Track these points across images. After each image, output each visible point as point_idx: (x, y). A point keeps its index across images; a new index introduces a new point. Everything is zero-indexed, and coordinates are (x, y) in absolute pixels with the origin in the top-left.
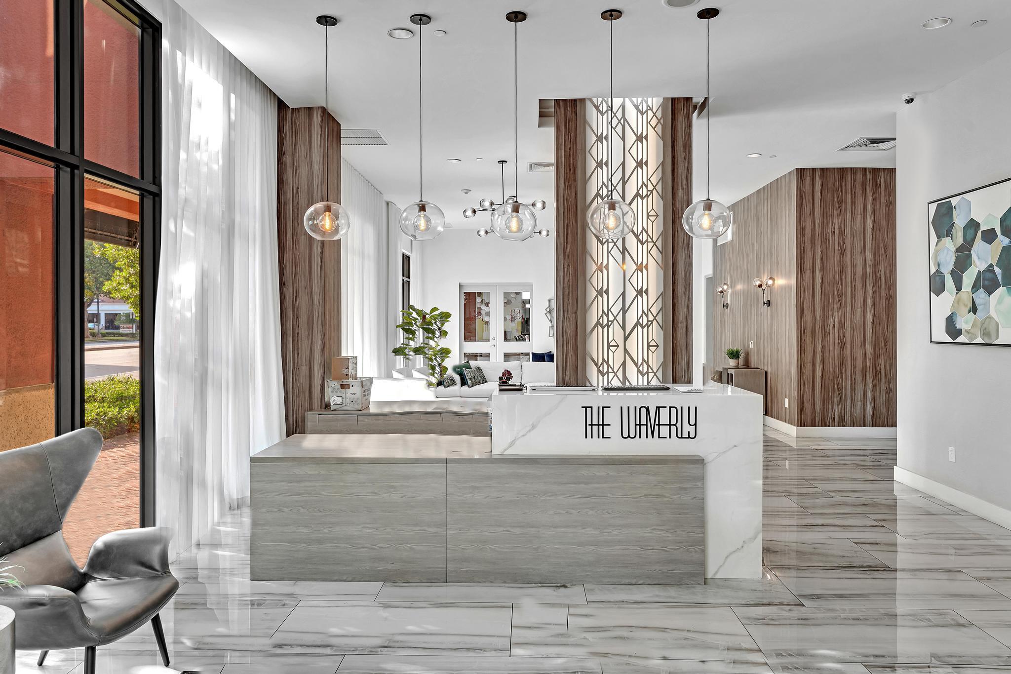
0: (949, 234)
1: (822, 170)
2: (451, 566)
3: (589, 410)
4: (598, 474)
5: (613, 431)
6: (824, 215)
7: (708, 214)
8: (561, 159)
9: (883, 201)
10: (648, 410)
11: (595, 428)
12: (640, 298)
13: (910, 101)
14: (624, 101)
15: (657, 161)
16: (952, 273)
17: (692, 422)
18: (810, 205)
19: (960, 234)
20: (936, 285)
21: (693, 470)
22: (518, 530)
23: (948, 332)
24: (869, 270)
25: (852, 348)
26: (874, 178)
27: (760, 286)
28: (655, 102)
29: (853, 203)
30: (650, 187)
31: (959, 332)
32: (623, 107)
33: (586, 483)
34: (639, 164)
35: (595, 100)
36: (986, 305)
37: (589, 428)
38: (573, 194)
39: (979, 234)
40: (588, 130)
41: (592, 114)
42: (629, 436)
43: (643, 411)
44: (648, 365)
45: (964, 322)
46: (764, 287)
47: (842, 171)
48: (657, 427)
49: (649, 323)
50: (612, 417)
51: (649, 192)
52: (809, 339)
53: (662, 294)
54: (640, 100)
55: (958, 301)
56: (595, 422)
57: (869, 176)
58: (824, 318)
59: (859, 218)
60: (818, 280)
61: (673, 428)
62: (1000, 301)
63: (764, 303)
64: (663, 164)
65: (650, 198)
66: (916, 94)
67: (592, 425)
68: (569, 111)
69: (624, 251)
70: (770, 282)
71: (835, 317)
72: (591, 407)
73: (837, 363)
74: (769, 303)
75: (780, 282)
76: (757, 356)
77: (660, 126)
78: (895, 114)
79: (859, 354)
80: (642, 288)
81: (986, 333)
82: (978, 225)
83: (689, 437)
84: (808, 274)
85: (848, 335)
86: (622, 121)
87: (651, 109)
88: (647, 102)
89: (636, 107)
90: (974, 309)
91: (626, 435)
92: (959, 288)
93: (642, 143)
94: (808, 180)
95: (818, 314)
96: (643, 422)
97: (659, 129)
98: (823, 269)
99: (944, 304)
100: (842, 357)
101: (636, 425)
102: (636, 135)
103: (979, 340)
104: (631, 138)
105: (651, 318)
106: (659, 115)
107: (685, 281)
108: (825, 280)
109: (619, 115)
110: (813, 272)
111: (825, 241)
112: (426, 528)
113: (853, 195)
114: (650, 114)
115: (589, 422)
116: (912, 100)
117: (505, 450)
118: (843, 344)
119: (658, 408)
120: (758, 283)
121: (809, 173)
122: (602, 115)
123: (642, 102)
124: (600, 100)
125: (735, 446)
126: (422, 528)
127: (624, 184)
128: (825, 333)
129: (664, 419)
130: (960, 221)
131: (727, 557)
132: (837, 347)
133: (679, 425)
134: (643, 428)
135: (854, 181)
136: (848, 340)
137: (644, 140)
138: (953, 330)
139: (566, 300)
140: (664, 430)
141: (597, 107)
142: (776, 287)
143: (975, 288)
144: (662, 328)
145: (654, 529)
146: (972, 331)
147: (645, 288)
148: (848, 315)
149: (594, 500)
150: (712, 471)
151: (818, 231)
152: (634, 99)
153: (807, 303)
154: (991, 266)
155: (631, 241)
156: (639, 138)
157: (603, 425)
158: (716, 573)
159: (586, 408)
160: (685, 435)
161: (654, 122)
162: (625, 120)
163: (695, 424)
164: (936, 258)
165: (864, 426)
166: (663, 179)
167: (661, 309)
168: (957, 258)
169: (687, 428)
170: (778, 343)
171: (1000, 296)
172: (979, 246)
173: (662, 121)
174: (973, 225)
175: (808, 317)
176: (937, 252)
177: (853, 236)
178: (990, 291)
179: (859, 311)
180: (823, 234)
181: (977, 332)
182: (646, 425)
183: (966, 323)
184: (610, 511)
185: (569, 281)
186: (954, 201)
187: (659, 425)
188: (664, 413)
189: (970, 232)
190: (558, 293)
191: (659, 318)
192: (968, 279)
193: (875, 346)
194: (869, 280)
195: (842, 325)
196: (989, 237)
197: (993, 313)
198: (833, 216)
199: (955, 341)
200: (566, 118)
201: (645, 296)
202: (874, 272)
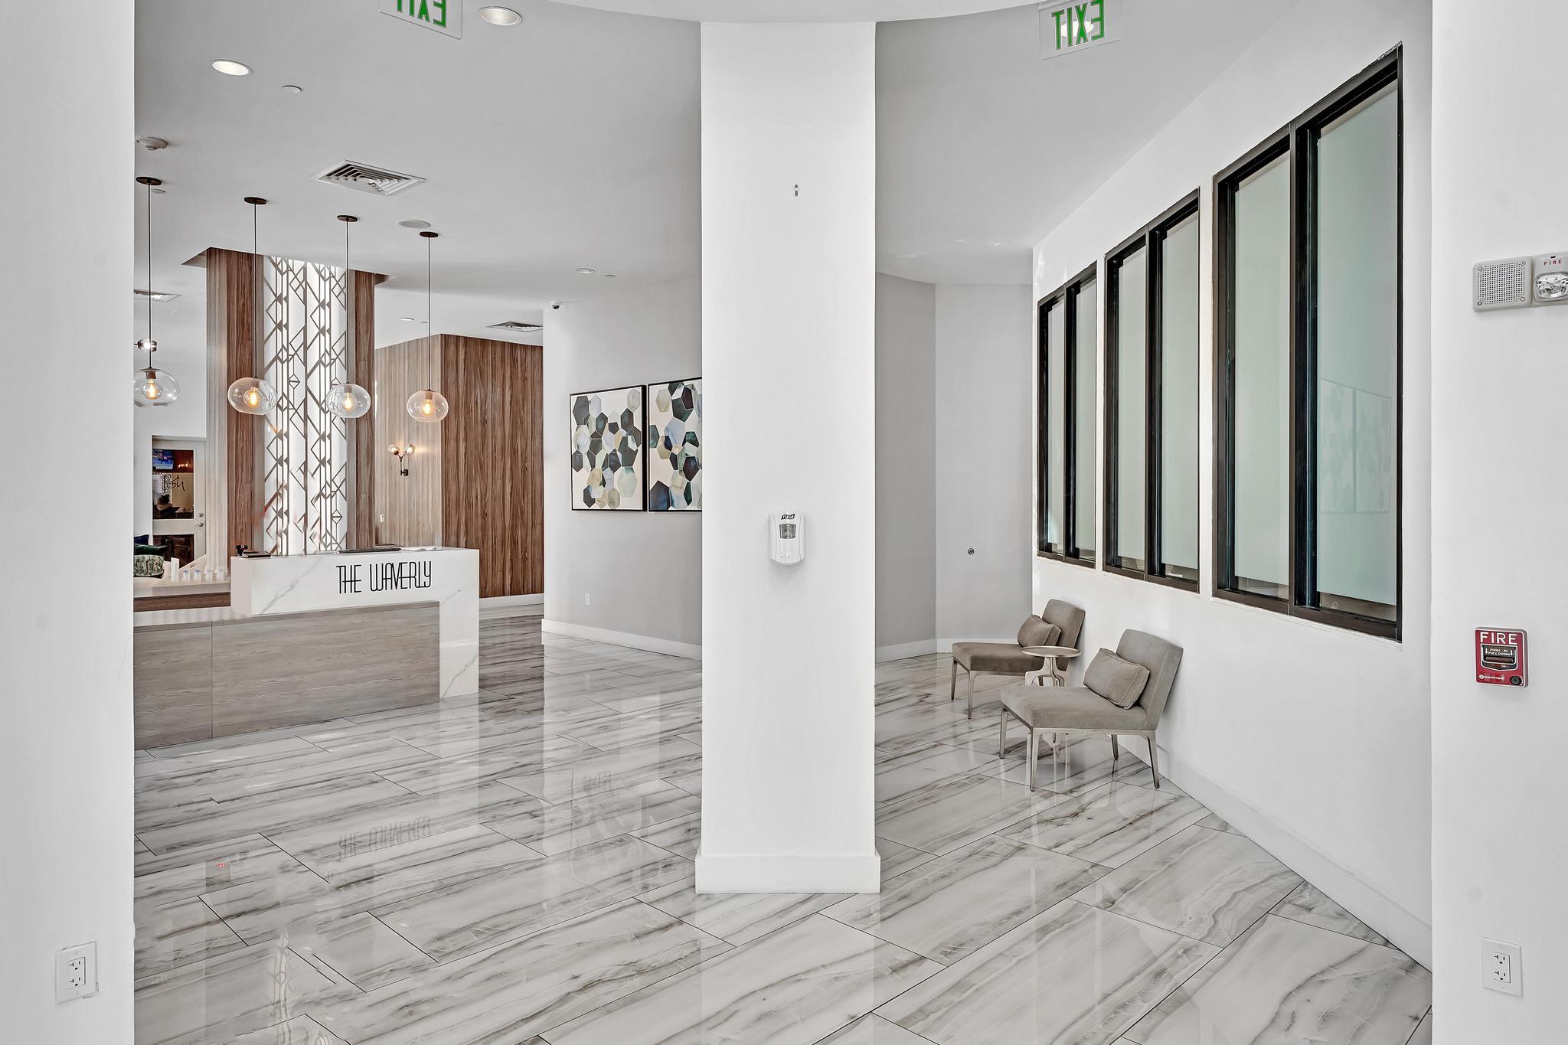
0: (586, 422)
1: (466, 338)
2: (216, 722)
3: (343, 569)
4: (355, 622)
5: (363, 585)
6: (467, 384)
7: (429, 403)
8: (233, 313)
9: (519, 375)
10: (392, 566)
11: (348, 584)
12: (323, 468)
13: (556, 307)
14: (306, 264)
15: (340, 330)
16: (588, 454)
17: (427, 574)
18: (455, 373)
19: (594, 423)
20: (576, 464)
21: (431, 611)
22: (283, 679)
23: (585, 501)
24: (507, 442)
25: (493, 519)
26: (511, 353)
27: (397, 453)
28: (339, 271)
29: (494, 375)
30: (334, 356)
31: (593, 501)
32: (305, 269)
33: (345, 631)
34: (322, 331)
35: (274, 259)
36: (612, 480)
37: (343, 584)
38: (248, 356)
39: (607, 424)
40: (266, 287)
41: (270, 272)
42: (377, 589)
43: (389, 566)
44: (332, 537)
45: (597, 493)
46: (401, 454)
47: (484, 342)
48: (399, 580)
49: (333, 493)
50: (362, 574)
51: (332, 361)
52: (453, 512)
53: (345, 464)
54: (322, 266)
55: (592, 476)
56: (348, 579)
57: (507, 351)
58: (468, 489)
59: (499, 390)
60: (462, 450)
61: (413, 579)
62: (621, 477)
63: (402, 473)
64: (346, 334)
65: (333, 366)
66: (560, 302)
67: (345, 582)
68: (242, 263)
69: (306, 418)
70: (410, 450)
71: (477, 488)
72: (345, 567)
73: (480, 534)
74: (406, 473)
75: (420, 450)
76: (390, 531)
77: (342, 295)
78: (542, 311)
79: (499, 524)
80: (325, 457)
81: (611, 502)
82: (606, 419)
83: (425, 586)
84: (453, 443)
85: (489, 506)
86: (303, 284)
87: (335, 277)
88: (329, 269)
89: (319, 272)
90: (604, 483)
91: (374, 588)
92: (593, 466)
93: (324, 309)
94: (452, 348)
95: (462, 486)
96: (389, 576)
97: (342, 297)
98: (466, 439)
99: (583, 477)
100: (484, 529)
101: (383, 579)
102: (319, 301)
103: (607, 507)
104: (313, 303)
105: (334, 488)
106: (342, 283)
107: (368, 452)
108: (469, 451)
109: (301, 277)
110: (457, 442)
111: (468, 411)
112: (190, 690)
113: (494, 367)
114: (333, 282)
115: (343, 579)
116: (558, 307)
117: (265, 610)
118: (484, 515)
119: (401, 564)
120: (394, 450)
121: (453, 341)
122: (282, 274)
123: (324, 268)
124: (279, 259)
125: (459, 591)
126: (185, 691)
127: (306, 349)
128: (469, 505)
129: (406, 573)
130: (594, 414)
131: (454, 679)
132: (479, 518)
133: (417, 577)
134: (389, 581)
135: (494, 354)
136: (489, 510)
137: (327, 307)
138: (589, 500)
139: (240, 469)
140: (406, 582)
141: (275, 265)
142: (416, 456)
143: (604, 466)
144: (345, 499)
145: (401, 663)
146: (603, 500)
147: (328, 458)
148: (490, 486)
149: (350, 645)
150: (443, 611)
151: (462, 400)
152: (317, 265)
153: (452, 474)
154: (615, 450)
155: (314, 410)
156: (322, 305)
157: (355, 581)
158: (444, 695)
159: (340, 567)
160: (422, 584)
161: (337, 290)
162: (307, 283)
163: (430, 576)
164: (576, 441)
165: (504, 595)
166: (346, 348)
167: (345, 479)
168: (592, 442)
169: (423, 579)
170: (418, 515)
171: (620, 475)
172: (607, 434)
173: (345, 290)
174: (603, 418)
175: (453, 488)
176: (577, 436)
177: (494, 407)
178: (614, 469)
179: (499, 482)
180: (466, 403)
181: (606, 501)
182: (391, 578)
183: (598, 494)
184: (365, 652)
185: (242, 448)
186: (590, 397)
187: (401, 578)
188: (405, 567)
189: (601, 423)
190: (230, 460)
191: (343, 489)
192: (600, 458)
193: (514, 517)
194: (508, 452)
195: (484, 496)
196: (614, 428)
197: (616, 486)
198: (476, 386)
199: (591, 508)
200: (238, 270)
201: (328, 466)
202: (512, 443)
